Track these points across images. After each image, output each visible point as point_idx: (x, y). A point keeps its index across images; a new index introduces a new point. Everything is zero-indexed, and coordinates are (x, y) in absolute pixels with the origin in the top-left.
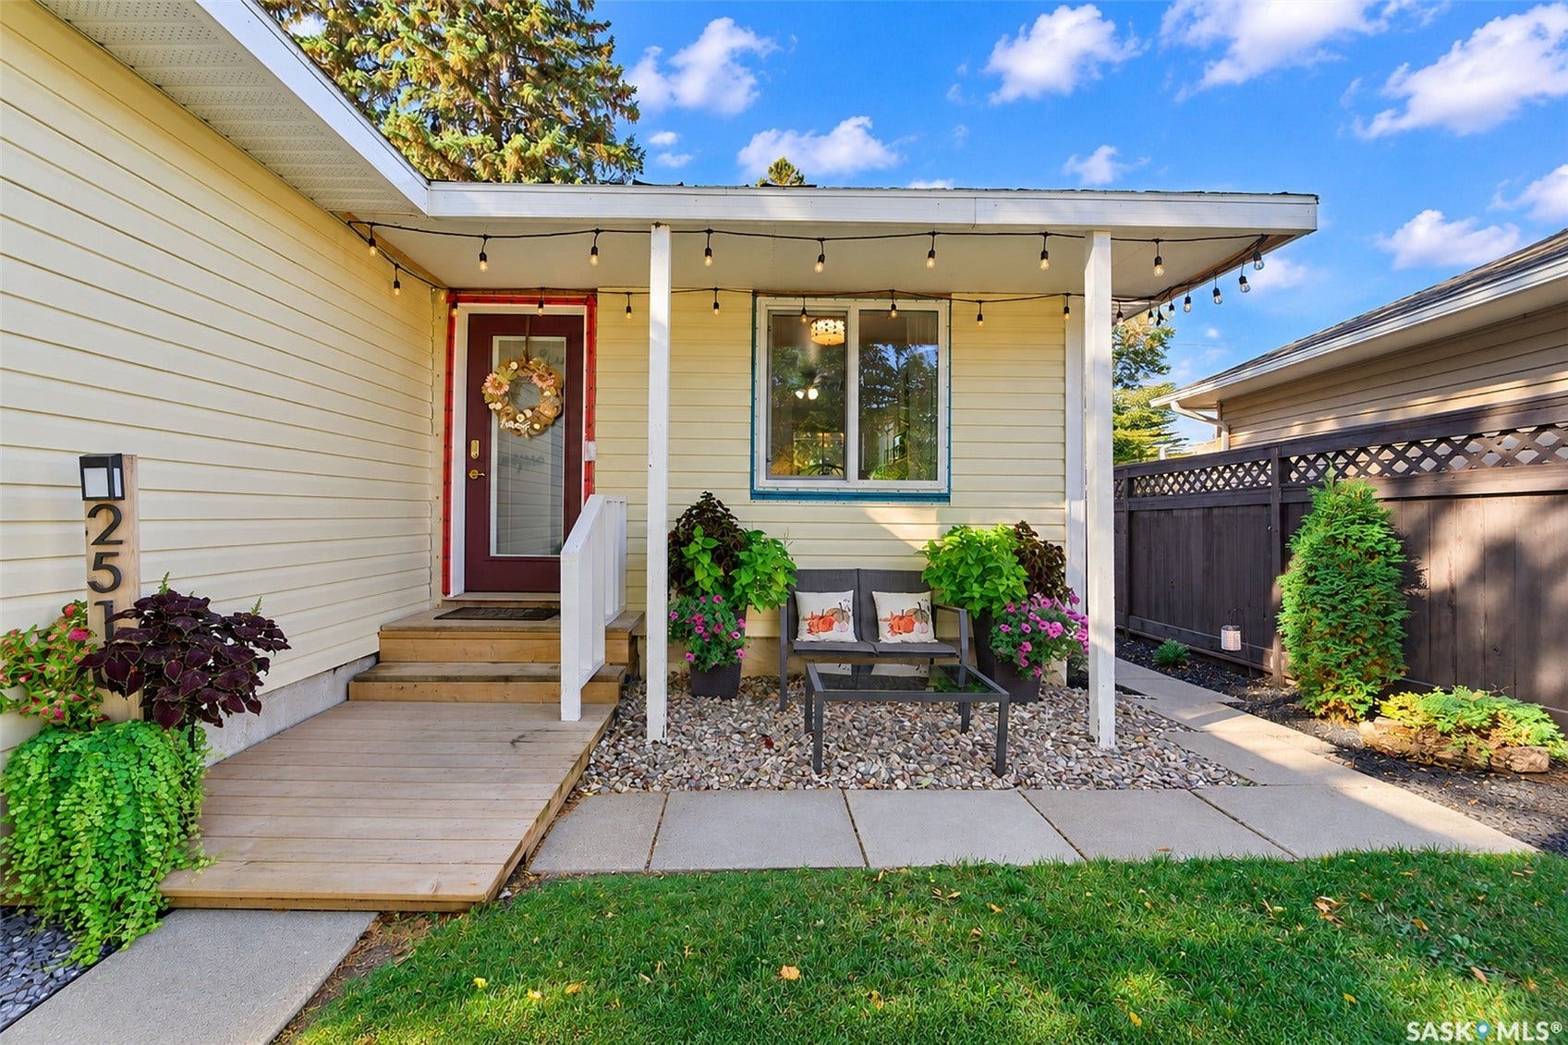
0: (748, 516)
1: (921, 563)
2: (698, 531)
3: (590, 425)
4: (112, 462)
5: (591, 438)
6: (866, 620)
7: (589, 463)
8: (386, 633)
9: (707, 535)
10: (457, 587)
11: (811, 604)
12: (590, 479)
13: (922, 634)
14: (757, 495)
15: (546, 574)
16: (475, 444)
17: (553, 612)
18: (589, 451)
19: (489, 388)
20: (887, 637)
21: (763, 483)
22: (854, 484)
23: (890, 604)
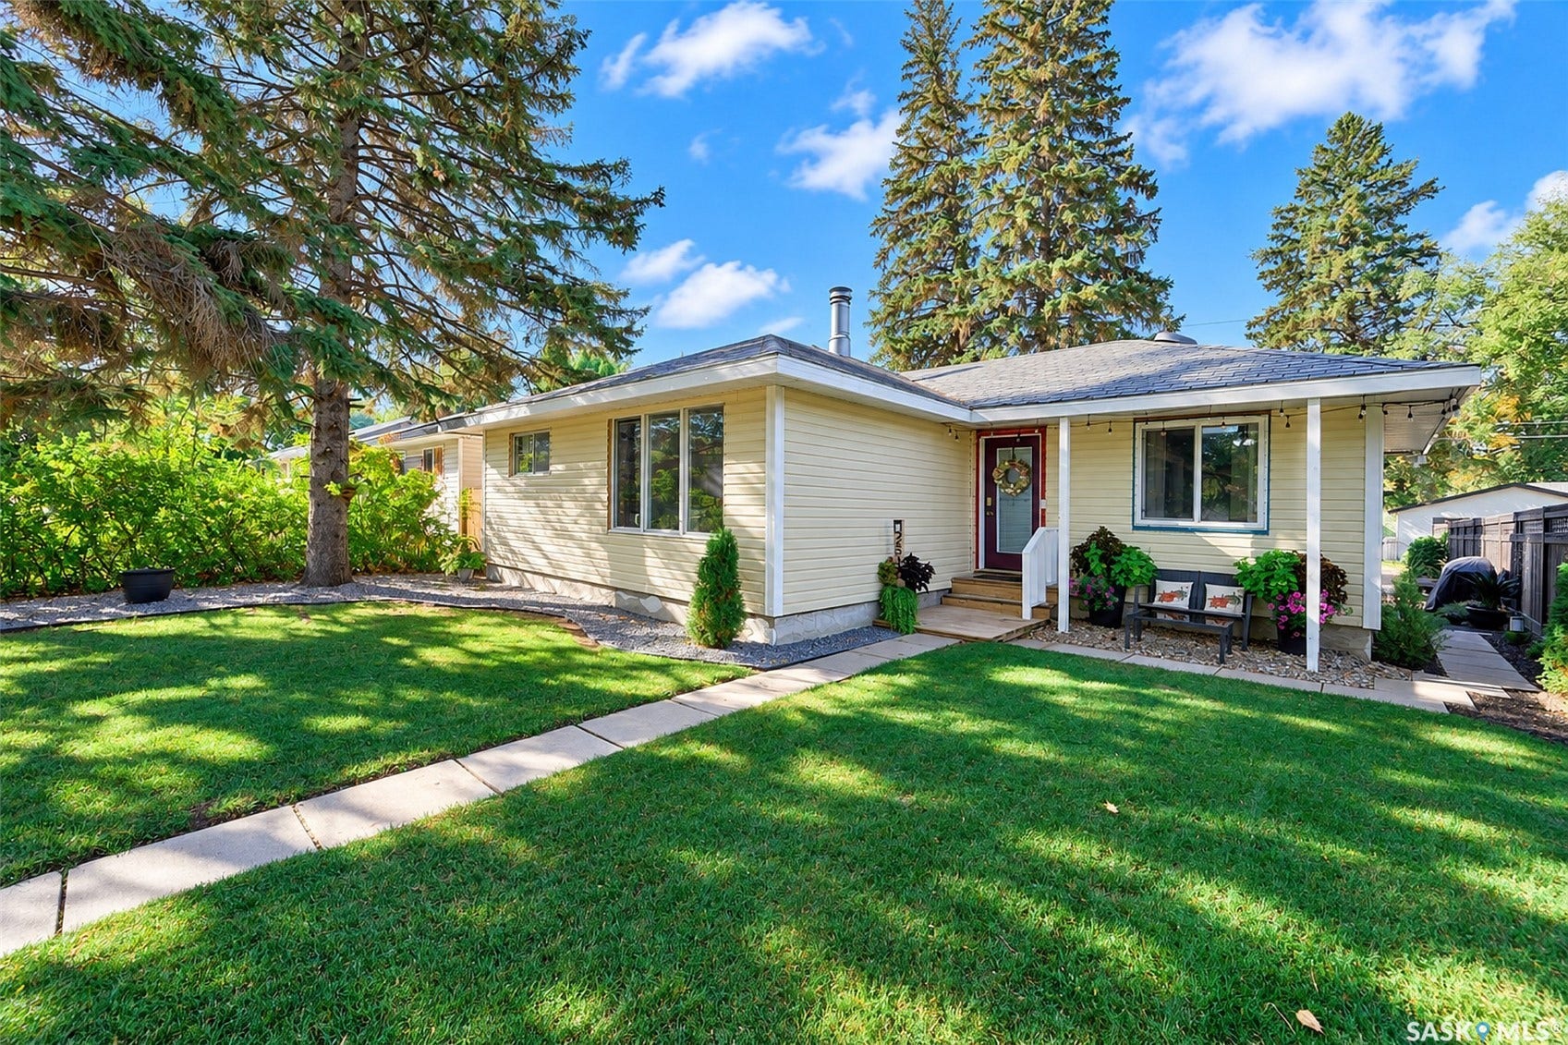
0: (1128, 538)
1: (1236, 571)
2: (1093, 545)
3: (1044, 491)
4: (899, 522)
5: (1043, 498)
6: (1198, 597)
7: (1044, 511)
8: (954, 580)
9: (1098, 547)
10: (981, 566)
11: (1164, 587)
12: (1043, 517)
13: (1233, 609)
14: (1136, 528)
15: (1016, 561)
16: (989, 500)
17: (1019, 579)
18: (1043, 504)
19: (995, 474)
20: (1208, 608)
21: (1139, 522)
22: (1196, 523)
23: (1214, 591)
